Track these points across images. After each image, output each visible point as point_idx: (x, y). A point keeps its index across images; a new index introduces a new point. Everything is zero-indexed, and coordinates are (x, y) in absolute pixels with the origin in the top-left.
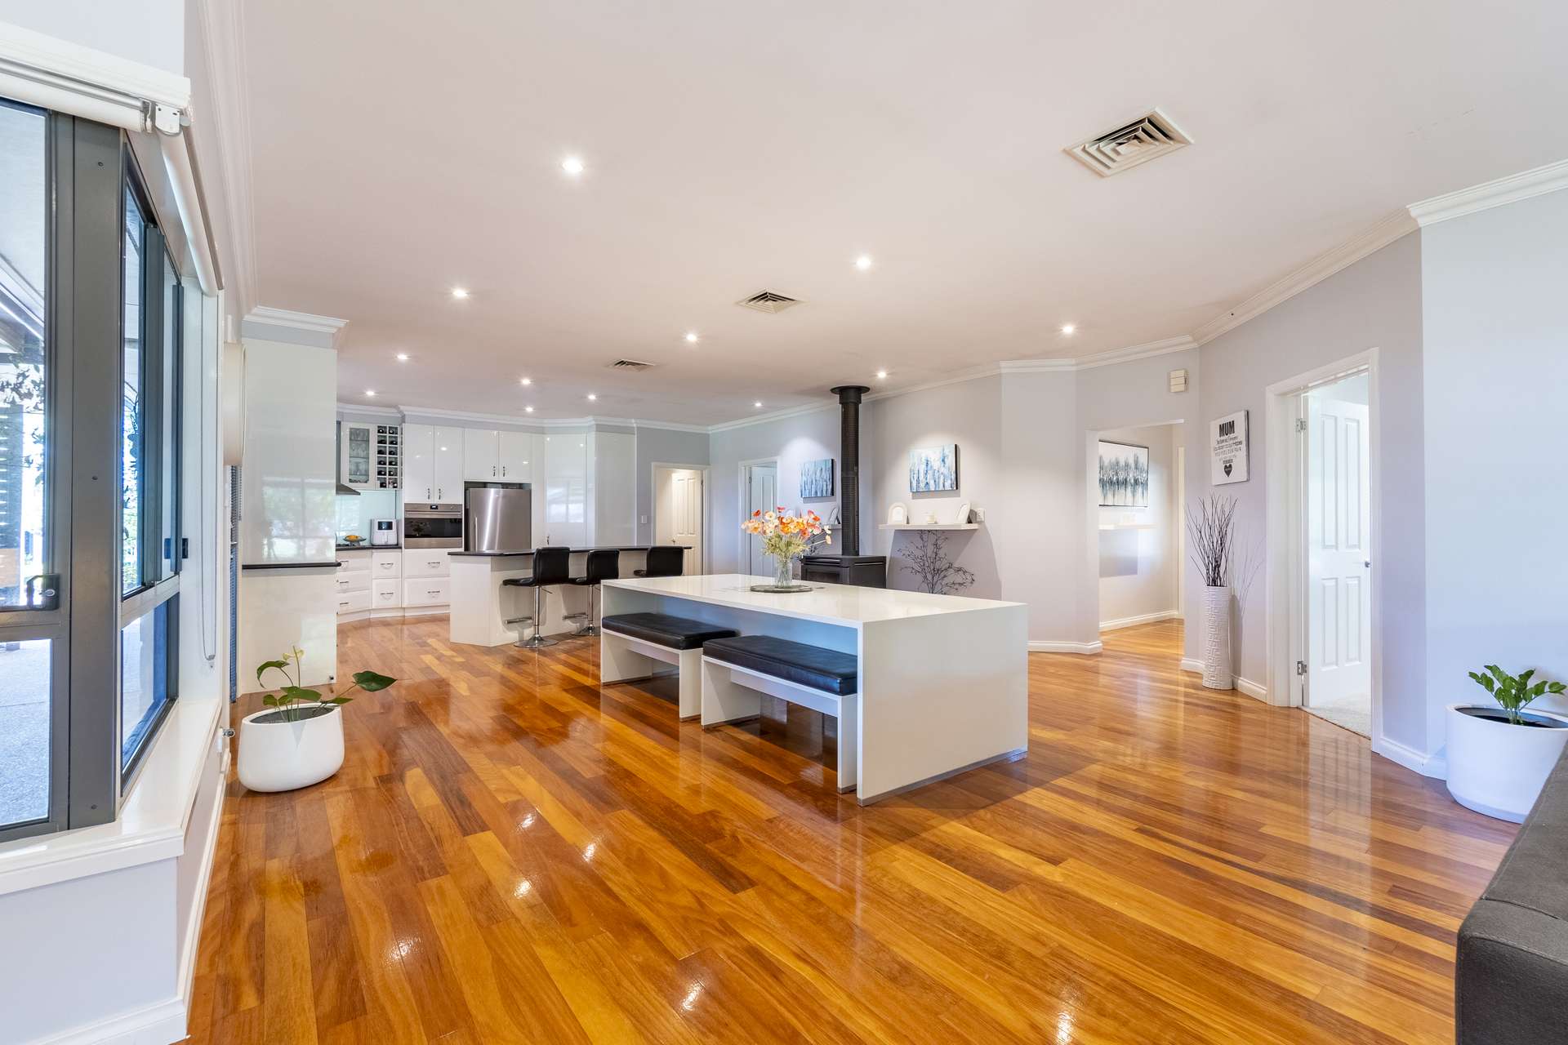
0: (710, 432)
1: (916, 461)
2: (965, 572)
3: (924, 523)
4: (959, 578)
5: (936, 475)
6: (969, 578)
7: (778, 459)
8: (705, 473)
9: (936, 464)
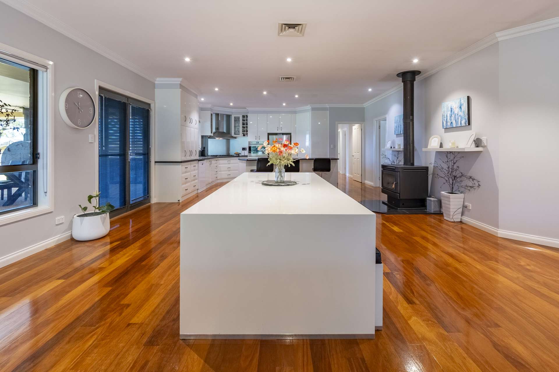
0: (365, 107)
1: (445, 110)
2: (473, 180)
3: (449, 147)
4: (470, 183)
5: (457, 117)
6: (477, 184)
7: (387, 116)
8: (363, 125)
9: (456, 110)
